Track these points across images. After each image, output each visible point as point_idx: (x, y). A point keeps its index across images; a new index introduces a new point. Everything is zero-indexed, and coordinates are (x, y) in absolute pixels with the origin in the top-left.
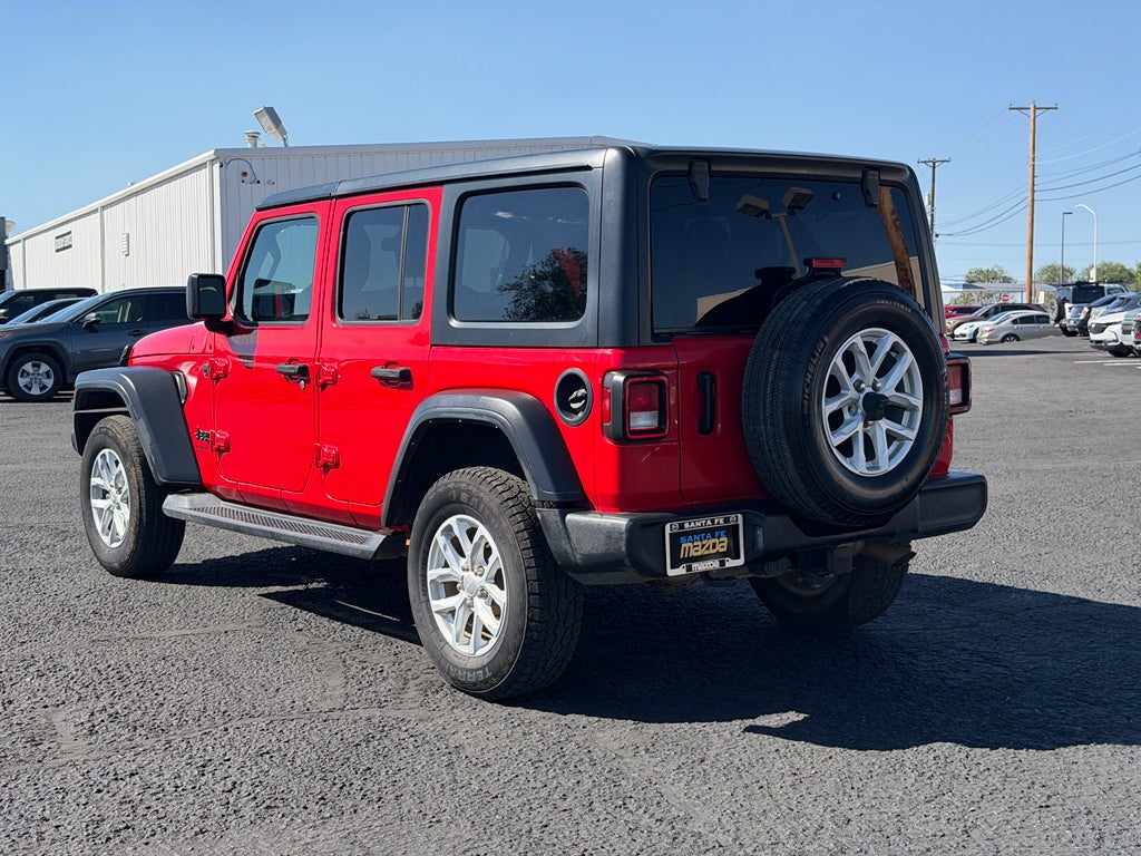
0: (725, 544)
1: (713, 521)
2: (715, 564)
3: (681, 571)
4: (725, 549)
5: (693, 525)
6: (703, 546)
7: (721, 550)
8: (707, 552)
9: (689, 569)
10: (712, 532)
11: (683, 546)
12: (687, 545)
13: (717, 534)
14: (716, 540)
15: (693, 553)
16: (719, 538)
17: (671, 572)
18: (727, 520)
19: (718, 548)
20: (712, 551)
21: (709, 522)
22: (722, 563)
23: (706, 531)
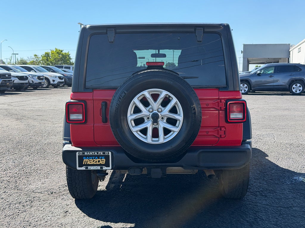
0: (104, 161)
1: (98, 153)
2: (99, 168)
3: (83, 168)
4: (104, 163)
5: (88, 153)
6: (93, 161)
7: (102, 163)
8: (95, 163)
9: (87, 168)
10: (98, 157)
11: (84, 160)
12: (86, 160)
13: (100, 157)
14: (100, 160)
15: (88, 163)
16: (101, 159)
17: (78, 168)
18: (104, 153)
19: (101, 162)
20: (97, 163)
21: (96, 153)
22: (102, 168)
23: (95, 156)
